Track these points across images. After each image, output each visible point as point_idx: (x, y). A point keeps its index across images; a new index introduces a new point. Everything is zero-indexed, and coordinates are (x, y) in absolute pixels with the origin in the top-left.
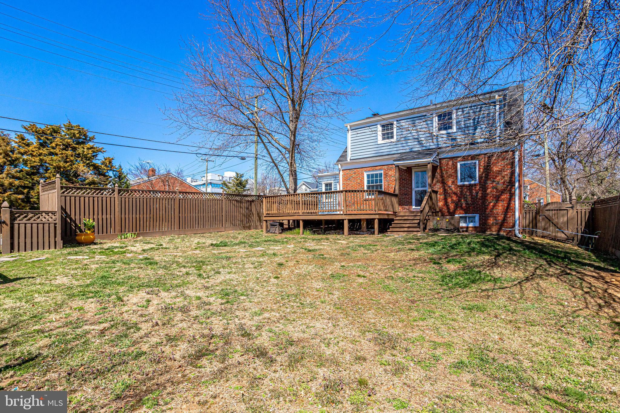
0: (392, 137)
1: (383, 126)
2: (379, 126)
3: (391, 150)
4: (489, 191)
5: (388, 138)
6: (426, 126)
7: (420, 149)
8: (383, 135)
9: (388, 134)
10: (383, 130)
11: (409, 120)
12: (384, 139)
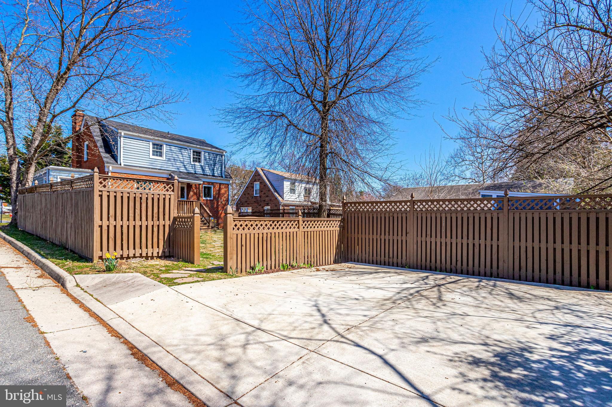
0: (161, 156)
1: (154, 144)
2: (151, 143)
3: (162, 166)
4: (220, 203)
5: (157, 155)
6: (188, 156)
7: (185, 171)
8: (153, 151)
9: (157, 152)
10: (153, 148)
11: (177, 148)
12: (153, 155)
